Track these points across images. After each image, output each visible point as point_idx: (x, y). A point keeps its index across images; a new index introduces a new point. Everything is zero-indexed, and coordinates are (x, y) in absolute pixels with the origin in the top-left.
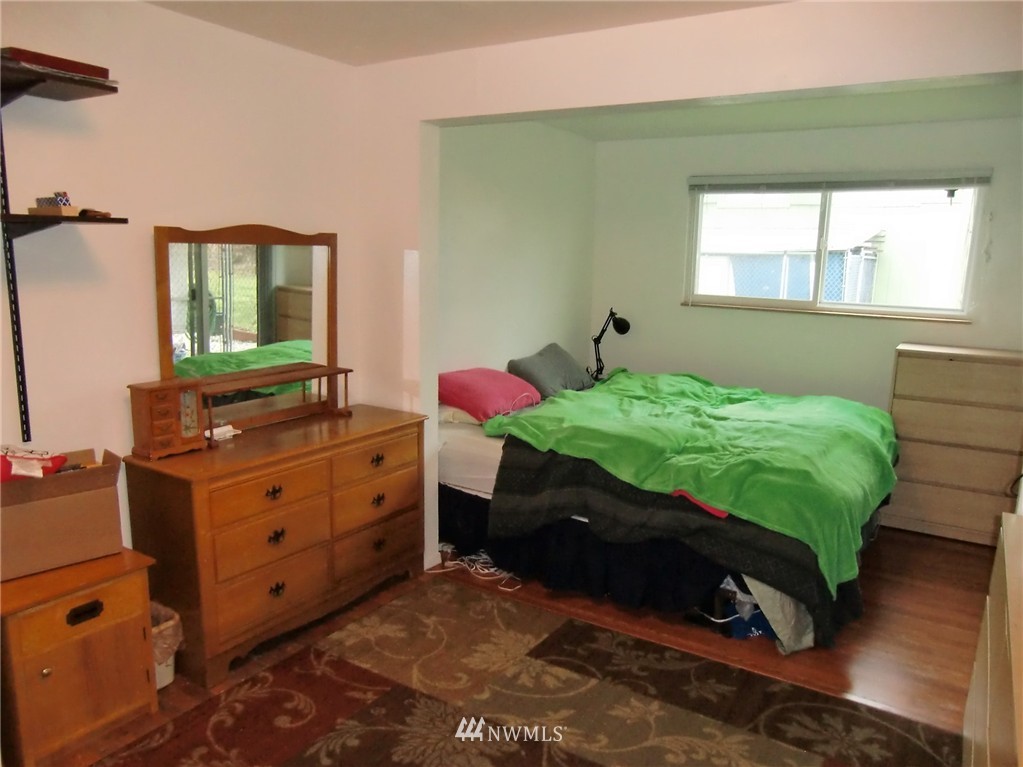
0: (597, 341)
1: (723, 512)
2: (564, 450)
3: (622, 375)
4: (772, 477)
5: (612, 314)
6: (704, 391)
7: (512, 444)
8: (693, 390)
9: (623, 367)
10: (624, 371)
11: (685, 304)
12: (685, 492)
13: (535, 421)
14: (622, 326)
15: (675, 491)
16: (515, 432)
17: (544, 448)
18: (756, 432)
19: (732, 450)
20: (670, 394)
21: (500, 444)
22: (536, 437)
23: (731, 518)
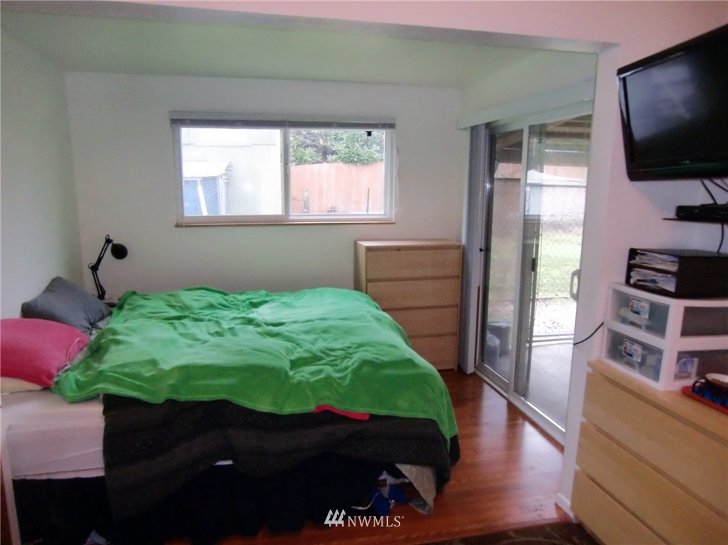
0: (94, 268)
1: (364, 415)
2: (184, 397)
3: (135, 297)
4: (388, 372)
5: (108, 241)
6: (226, 300)
7: (112, 404)
8: (218, 302)
9: (132, 290)
10: (134, 293)
11: (177, 226)
12: (326, 406)
13: (127, 370)
14: (120, 252)
15: (318, 408)
16: (114, 389)
17: (159, 399)
18: (325, 331)
19: (334, 354)
20: (202, 309)
21: (97, 409)
22: (139, 388)
23: (373, 417)
